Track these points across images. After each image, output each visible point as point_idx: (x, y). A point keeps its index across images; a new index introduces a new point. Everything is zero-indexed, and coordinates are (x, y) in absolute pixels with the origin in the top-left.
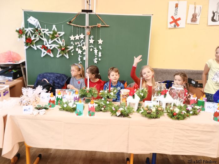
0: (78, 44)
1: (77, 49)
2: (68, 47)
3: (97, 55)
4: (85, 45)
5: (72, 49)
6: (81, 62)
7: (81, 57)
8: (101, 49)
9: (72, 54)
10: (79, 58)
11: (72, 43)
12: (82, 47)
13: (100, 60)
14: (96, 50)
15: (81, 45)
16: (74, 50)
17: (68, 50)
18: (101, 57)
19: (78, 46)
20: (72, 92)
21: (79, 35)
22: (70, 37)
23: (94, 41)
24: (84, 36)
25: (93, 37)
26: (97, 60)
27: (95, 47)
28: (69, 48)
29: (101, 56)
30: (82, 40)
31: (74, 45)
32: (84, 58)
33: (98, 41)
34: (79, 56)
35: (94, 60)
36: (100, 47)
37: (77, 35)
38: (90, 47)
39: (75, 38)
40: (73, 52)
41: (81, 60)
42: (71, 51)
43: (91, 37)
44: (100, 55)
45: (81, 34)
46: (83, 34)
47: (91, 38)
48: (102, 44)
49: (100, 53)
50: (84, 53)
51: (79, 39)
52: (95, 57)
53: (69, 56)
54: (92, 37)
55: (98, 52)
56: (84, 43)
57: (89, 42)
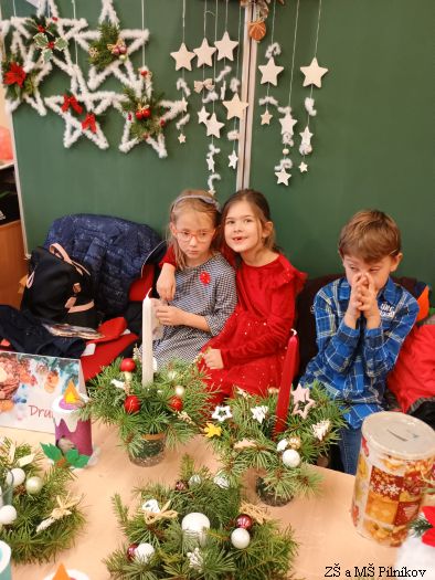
0: (205, 91)
1: (203, 115)
2: (165, 104)
3: (292, 144)
4: (236, 97)
5: (180, 115)
6: (217, 176)
7: (218, 151)
8: (313, 113)
9: (182, 139)
10: (210, 155)
11: (181, 83)
12: (224, 103)
13: (303, 167)
14: (288, 117)
15: (218, 92)
16: (188, 116)
17: (165, 117)
18: (310, 154)
19: (204, 101)
20: (66, 376)
21: (211, 44)
22: (173, 54)
23: (281, 69)
24: (235, 44)
25: (278, 51)
26: (288, 171)
27: (284, 106)
28: (168, 109)
29: (310, 149)
30: (228, 69)
31: (188, 93)
32: (233, 160)
33: (303, 69)
34: (212, 147)
35: (277, 168)
36: (309, 103)
37: (205, 42)
38: (262, 102)
39: (194, 61)
40: (185, 126)
42: (178, 125)
43: (271, 49)
44: (306, 146)
45: (220, 38)
46: (232, 38)
47: (268, 55)
48: (319, 84)
49: (307, 135)
50: (232, 135)
51: (210, 64)
52: (282, 156)
53: (166, 148)
54: (274, 48)
55: (297, 129)
56: (234, 87)
57: (259, 75)
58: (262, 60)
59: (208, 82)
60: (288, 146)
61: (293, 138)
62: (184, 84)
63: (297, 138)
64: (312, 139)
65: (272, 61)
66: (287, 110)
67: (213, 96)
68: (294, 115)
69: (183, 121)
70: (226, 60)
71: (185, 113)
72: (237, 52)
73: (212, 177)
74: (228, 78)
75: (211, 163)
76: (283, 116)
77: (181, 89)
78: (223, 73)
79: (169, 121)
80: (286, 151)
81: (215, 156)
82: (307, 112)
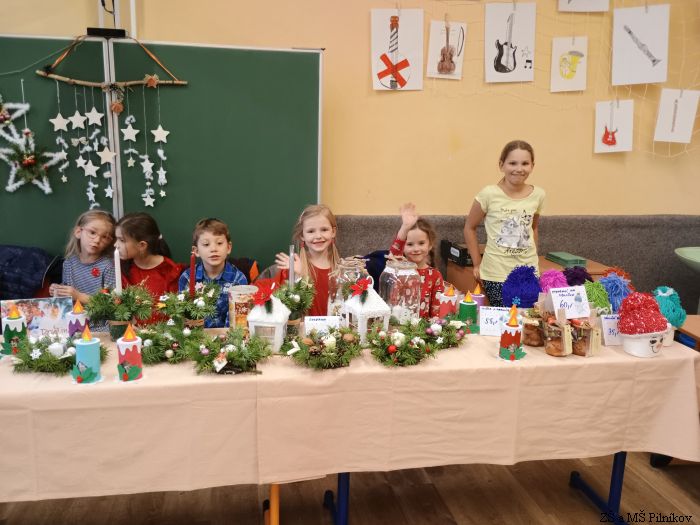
0: (81, 145)
1: (80, 162)
2: (48, 154)
3: (152, 178)
4: (106, 149)
5: (61, 162)
6: (97, 204)
7: (96, 186)
8: (165, 158)
9: (64, 179)
10: (90, 189)
11: (60, 140)
12: (98, 153)
13: (163, 194)
14: (147, 161)
15: (91, 145)
16: (67, 164)
17: (48, 164)
18: (166, 185)
19: (81, 152)
20: (63, 307)
21: (82, 114)
22: (52, 121)
23: (137, 131)
24: (102, 115)
25: (134, 120)
26: (152, 197)
27: (144, 154)
28: (51, 158)
29: (166, 182)
30: (97, 131)
31: (66, 146)
32: (109, 192)
33: (153, 132)
34: (91, 184)
35: (143, 195)
36: (160, 152)
37: (77, 113)
38: (126, 152)
39: (70, 125)
40: (65, 170)
41: (95, 197)
42: (60, 169)
43: (128, 119)
44: (162, 179)
45: (89, 111)
46: (99, 111)
47: (127, 122)
48: (165, 141)
49: (162, 173)
50: (106, 175)
51: (83, 127)
52: (147, 187)
53: (51, 186)
54: (130, 119)
55: (155, 169)
56: (104, 140)
57: (122, 135)
58: (123, 125)
59: (83, 139)
60: (150, 180)
61: (152, 175)
62: (62, 141)
63: (155, 175)
64: (166, 175)
65: (130, 127)
66: (146, 157)
67: (88, 148)
68: (151, 160)
69: (64, 166)
70: (95, 126)
71: (65, 161)
72: (104, 120)
73: (93, 205)
74: (99, 137)
75: (91, 196)
76: (143, 160)
77: (61, 144)
78: (94, 133)
79: (51, 167)
80: (148, 184)
81: (94, 190)
82: (160, 158)
